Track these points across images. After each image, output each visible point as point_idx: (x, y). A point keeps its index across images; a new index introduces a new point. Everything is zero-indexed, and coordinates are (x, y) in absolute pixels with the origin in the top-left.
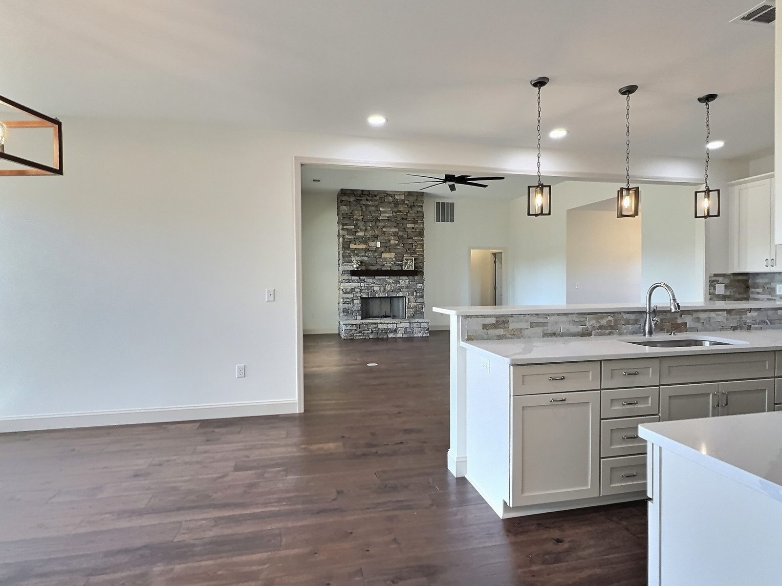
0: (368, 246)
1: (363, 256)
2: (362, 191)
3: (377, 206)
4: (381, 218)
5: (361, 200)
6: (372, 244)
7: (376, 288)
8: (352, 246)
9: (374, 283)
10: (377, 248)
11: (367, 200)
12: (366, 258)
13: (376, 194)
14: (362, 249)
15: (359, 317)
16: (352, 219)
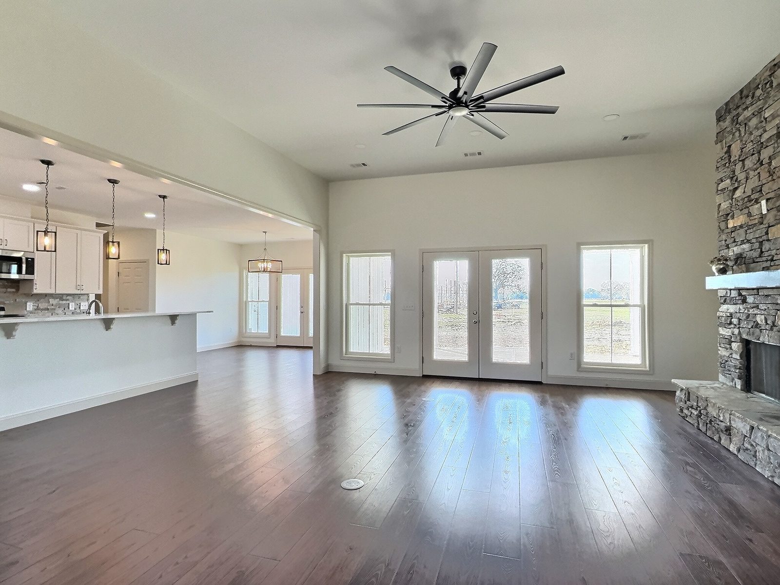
0: (749, 215)
1: (743, 242)
2: (741, 91)
3: (760, 111)
4: (766, 136)
5: (738, 115)
6: (754, 209)
7: (760, 319)
8: (731, 224)
9: (757, 307)
10: (763, 217)
11: (747, 108)
12: (746, 246)
13: (758, 81)
14: (741, 227)
15: (739, 384)
16: (727, 165)
